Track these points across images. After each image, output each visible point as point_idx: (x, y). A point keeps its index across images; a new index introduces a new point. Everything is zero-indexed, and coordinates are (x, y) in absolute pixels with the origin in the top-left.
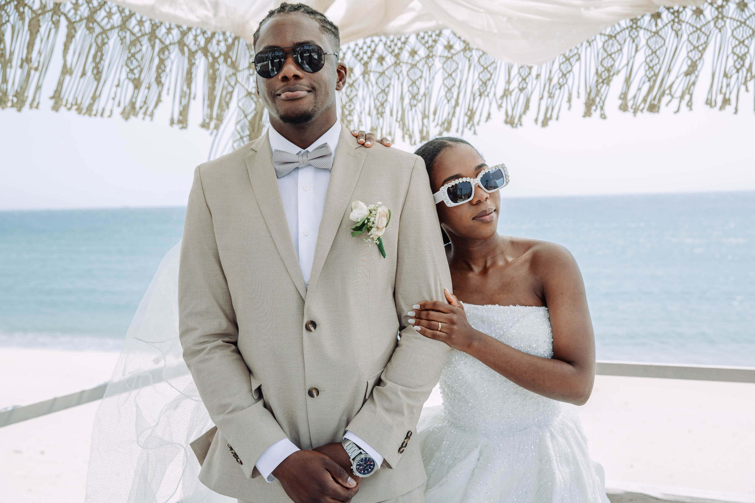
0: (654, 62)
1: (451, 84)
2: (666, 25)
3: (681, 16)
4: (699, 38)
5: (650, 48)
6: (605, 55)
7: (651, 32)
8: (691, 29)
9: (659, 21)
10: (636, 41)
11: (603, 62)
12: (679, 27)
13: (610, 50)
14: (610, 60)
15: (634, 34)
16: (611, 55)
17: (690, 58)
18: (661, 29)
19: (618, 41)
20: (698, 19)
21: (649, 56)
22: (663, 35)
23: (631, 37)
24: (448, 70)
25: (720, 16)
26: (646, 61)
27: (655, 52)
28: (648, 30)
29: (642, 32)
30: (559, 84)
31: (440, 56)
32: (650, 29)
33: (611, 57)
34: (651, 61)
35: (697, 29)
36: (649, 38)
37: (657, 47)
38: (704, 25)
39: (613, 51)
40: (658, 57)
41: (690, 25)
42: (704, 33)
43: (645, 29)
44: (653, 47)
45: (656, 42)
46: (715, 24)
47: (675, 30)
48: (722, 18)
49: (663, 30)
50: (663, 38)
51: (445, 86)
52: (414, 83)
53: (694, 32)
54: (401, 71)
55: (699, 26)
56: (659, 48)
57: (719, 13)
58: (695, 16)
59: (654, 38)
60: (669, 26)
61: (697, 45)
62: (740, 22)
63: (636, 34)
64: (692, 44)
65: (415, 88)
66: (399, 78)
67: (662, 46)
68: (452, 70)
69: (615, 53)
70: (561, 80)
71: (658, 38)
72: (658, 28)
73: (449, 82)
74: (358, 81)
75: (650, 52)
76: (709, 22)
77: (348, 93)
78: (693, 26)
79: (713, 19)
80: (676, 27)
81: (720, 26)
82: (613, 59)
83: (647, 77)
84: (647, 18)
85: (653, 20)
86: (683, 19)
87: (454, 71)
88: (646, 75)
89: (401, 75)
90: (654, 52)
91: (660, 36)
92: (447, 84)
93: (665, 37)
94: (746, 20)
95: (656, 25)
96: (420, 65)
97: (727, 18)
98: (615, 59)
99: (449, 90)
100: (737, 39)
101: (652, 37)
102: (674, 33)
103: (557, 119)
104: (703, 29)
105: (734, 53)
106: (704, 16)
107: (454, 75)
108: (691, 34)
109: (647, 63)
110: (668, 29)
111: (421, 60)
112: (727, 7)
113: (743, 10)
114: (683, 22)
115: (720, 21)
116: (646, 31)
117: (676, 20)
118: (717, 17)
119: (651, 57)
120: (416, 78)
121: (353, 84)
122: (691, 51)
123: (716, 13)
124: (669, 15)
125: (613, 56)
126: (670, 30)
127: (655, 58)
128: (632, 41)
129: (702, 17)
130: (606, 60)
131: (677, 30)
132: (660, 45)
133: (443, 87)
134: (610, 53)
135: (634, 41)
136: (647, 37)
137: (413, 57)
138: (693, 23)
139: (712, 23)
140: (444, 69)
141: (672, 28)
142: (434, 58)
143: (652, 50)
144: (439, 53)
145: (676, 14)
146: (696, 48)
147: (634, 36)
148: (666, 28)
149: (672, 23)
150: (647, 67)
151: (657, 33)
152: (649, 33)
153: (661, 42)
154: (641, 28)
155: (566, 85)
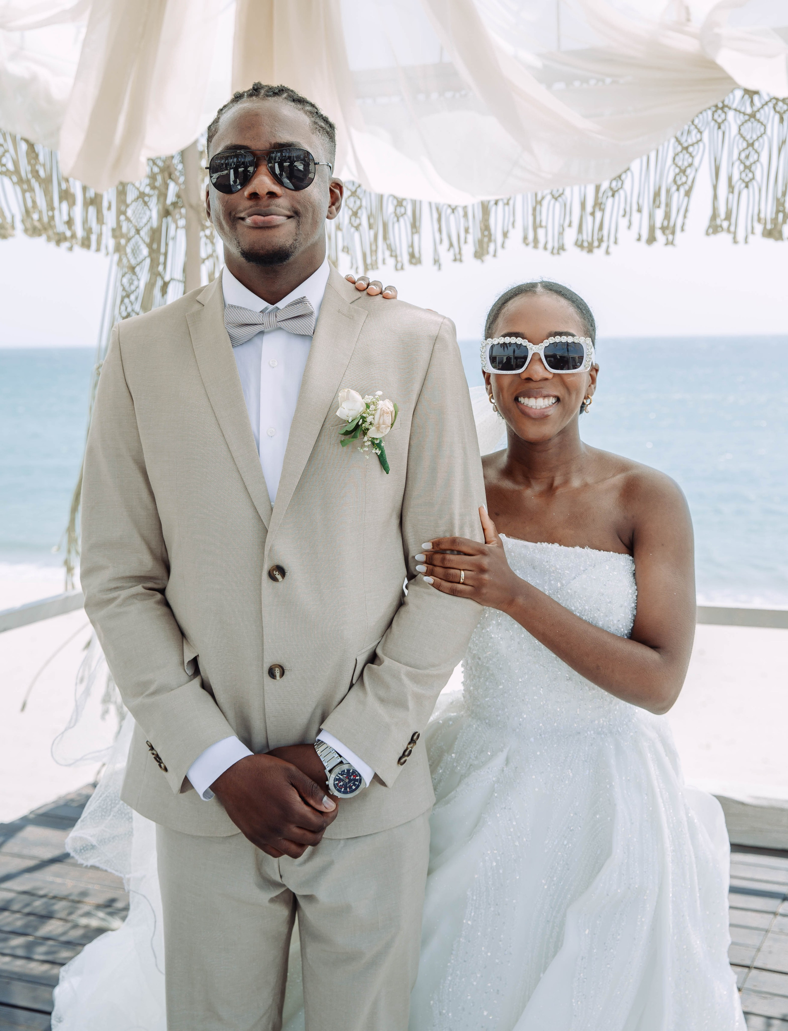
0: (751, 160)
2: (766, 103)
5: (744, 139)
6: (679, 148)
7: (744, 114)
9: (756, 98)
10: (723, 127)
13: (686, 141)
14: (687, 156)
15: (719, 116)
16: (686, 148)
18: (758, 111)
19: (696, 127)
21: (744, 150)
22: (762, 119)
23: (716, 121)
26: (739, 157)
27: (752, 145)
28: (740, 112)
29: (731, 114)
30: (611, 188)
32: (743, 110)
33: (688, 152)
34: (747, 157)
36: (743, 124)
37: (755, 137)
39: (690, 141)
40: (756, 152)
43: (736, 110)
44: (748, 137)
45: (753, 130)
47: (779, 112)
49: (762, 111)
50: (762, 123)
56: (757, 139)
59: (749, 124)
60: (771, 105)
63: (723, 116)
67: (761, 136)
69: (693, 145)
70: (614, 184)
71: (755, 123)
72: (755, 109)
75: (745, 145)
80: (781, 108)
82: (691, 154)
83: (743, 181)
84: (739, 93)
85: (747, 97)
88: (741, 179)
90: (750, 145)
91: (758, 121)
93: (765, 122)
95: (752, 102)
98: (694, 154)
101: (746, 121)
102: (777, 117)
103: (616, 242)
109: (741, 162)
110: (768, 109)
116: (738, 113)
119: (747, 152)
125: (691, 149)
126: (772, 112)
127: (753, 153)
128: (716, 126)
130: (681, 155)
131: (782, 112)
132: (759, 134)
134: (685, 145)
135: (719, 127)
136: (739, 122)
141: (775, 108)
143: (747, 141)
147: (720, 120)
148: (766, 108)
150: (742, 167)
151: (753, 116)
152: (742, 115)
153: (759, 129)
154: (730, 108)
155: (621, 192)
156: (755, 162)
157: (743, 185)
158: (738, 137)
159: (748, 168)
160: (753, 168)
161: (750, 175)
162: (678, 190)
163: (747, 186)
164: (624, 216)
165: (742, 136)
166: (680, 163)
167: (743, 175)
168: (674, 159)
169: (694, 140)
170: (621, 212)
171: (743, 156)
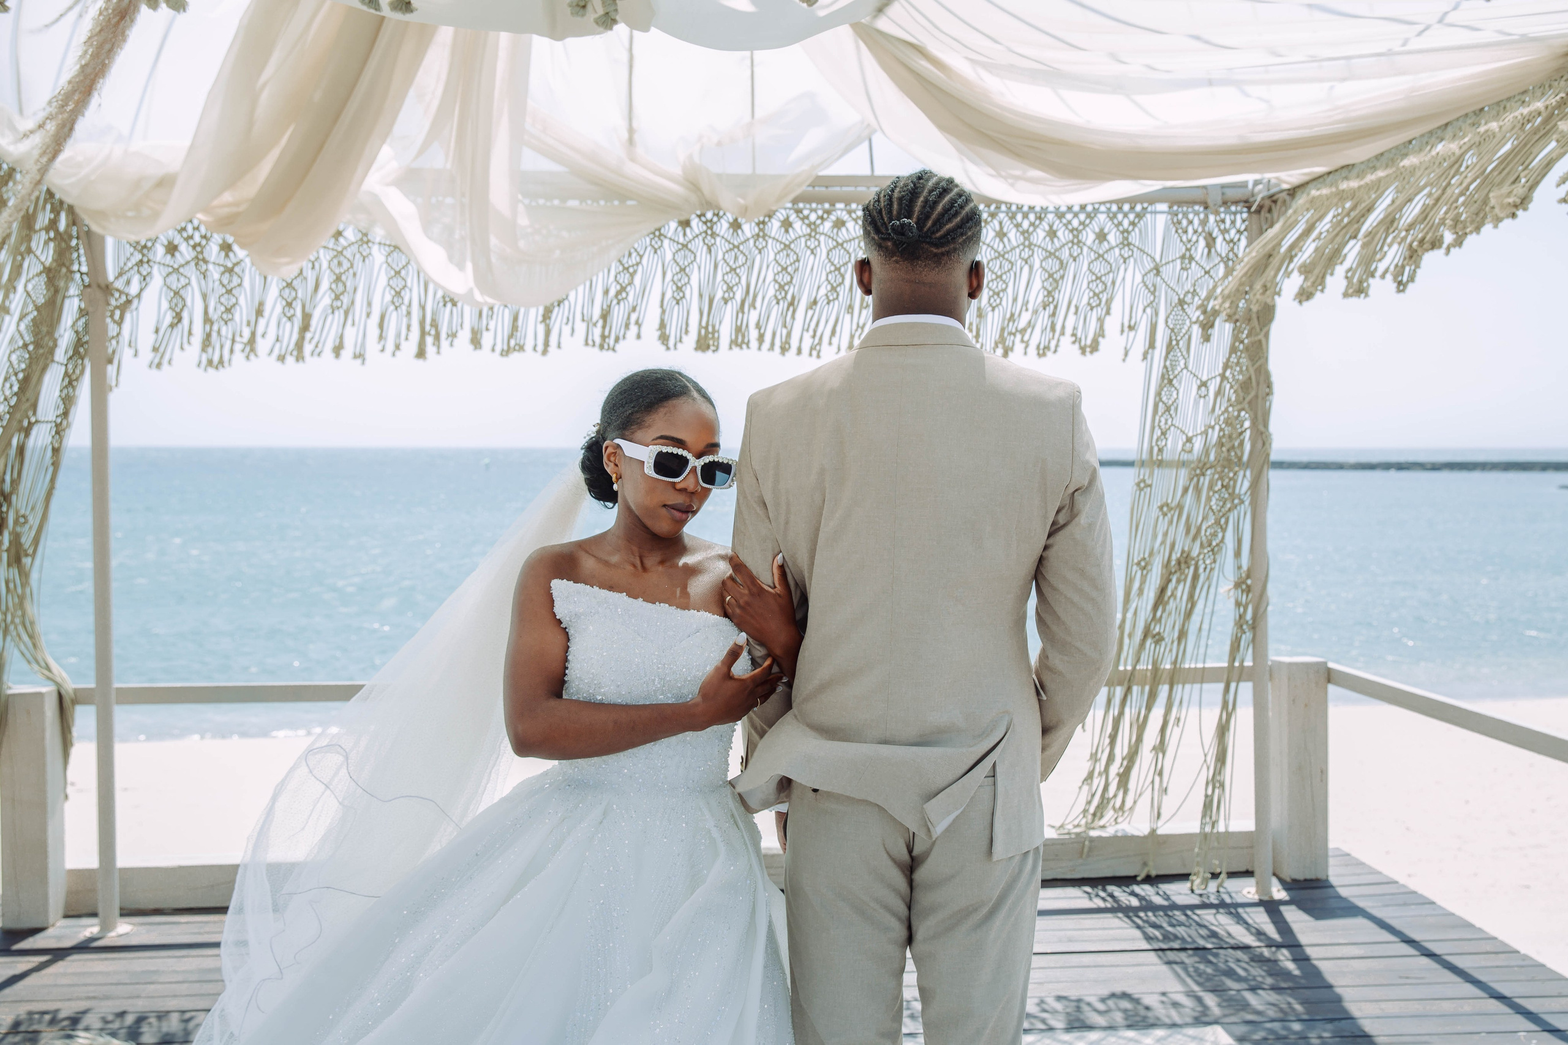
1: (401, 286)
2: (697, 236)
3: (715, 227)
4: (736, 258)
5: (678, 264)
6: (621, 268)
7: (678, 243)
8: (728, 246)
9: (688, 230)
10: (659, 252)
11: (618, 276)
12: (713, 241)
13: (627, 262)
14: (627, 275)
15: (656, 243)
16: (627, 268)
17: (726, 282)
18: (690, 241)
19: (636, 251)
20: (735, 234)
21: (677, 273)
22: (693, 249)
23: (653, 247)
24: (394, 266)
25: (761, 234)
26: (673, 280)
28: (674, 241)
29: (666, 242)
31: (380, 244)
32: (676, 239)
33: (628, 272)
35: (734, 246)
36: (677, 252)
37: (686, 263)
38: (742, 243)
39: (630, 263)
40: (687, 275)
41: (726, 240)
42: (742, 252)
43: (670, 239)
45: (685, 257)
46: (755, 242)
47: (707, 245)
48: (764, 237)
49: (693, 242)
50: (693, 252)
51: (392, 287)
52: (338, 279)
53: (731, 250)
54: (317, 258)
55: (736, 243)
57: (760, 230)
58: (731, 231)
59: (682, 252)
60: (701, 238)
61: (734, 266)
62: (785, 245)
63: (660, 243)
64: (728, 264)
65: (340, 285)
66: (313, 268)
67: (692, 262)
68: (401, 266)
69: (633, 266)
71: (687, 252)
72: (687, 239)
73: (397, 283)
74: (243, 264)
75: (678, 269)
76: (748, 239)
77: (225, 282)
78: (729, 242)
79: (753, 237)
80: (709, 241)
81: (760, 247)
84: (673, 225)
85: (680, 229)
86: (718, 232)
87: (403, 268)
89: (317, 265)
90: (683, 270)
91: (690, 250)
92: (394, 286)
94: (791, 243)
95: (685, 234)
96: (348, 253)
97: (770, 237)
99: (398, 294)
100: (779, 265)
101: (680, 250)
102: (705, 248)
103: (559, 346)
104: (741, 247)
105: (775, 281)
106: (743, 231)
107: (403, 273)
108: (727, 252)
109: (674, 283)
110: (699, 242)
111: (349, 245)
112: (770, 224)
113: (787, 231)
114: (718, 235)
115: (761, 240)
117: (709, 232)
118: (758, 235)
119: (679, 276)
120: (342, 271)
121: (233, 268)
122: (727, 273)
123: (757, 230)
124: (701, 224)
126: (701, 243)
127: (684, 276)
128: (653, 251)
129: (740, 232)
131: (710, 245)
132: (690, 261)
133: (388, 289)
134: (626, 266)
135: (656, 252)
136: (673, 250)
137: (337, 240)
138: (729, 239)
139: (752, 242)
140: (389, 265)
141: (704, 240)
142: (370, 244)
144: (378, 240)
145: (709, 224)
146: (733, 270)
147: (656, 246)
148: (696, 240)
149: (704, 235)
150: (674, 288)
151: (685, 246)
152: (675, 244)
153: (691, 257)
154: (666, 237)
155: (566, 302)
156: (685, 284)
157: (674, 302)
158: (672, 262)
159: (679, 289)
160: (684, 289)
161: (681, 294)
162: (618, 303)
163: (678, 303)
164: (567, 323)
165: (676, 261)
166: (621, 281)
167: (676, 294)
168: (616, 277)
169: (634, 262)
170: (565, 320)
171: (676, 278)
